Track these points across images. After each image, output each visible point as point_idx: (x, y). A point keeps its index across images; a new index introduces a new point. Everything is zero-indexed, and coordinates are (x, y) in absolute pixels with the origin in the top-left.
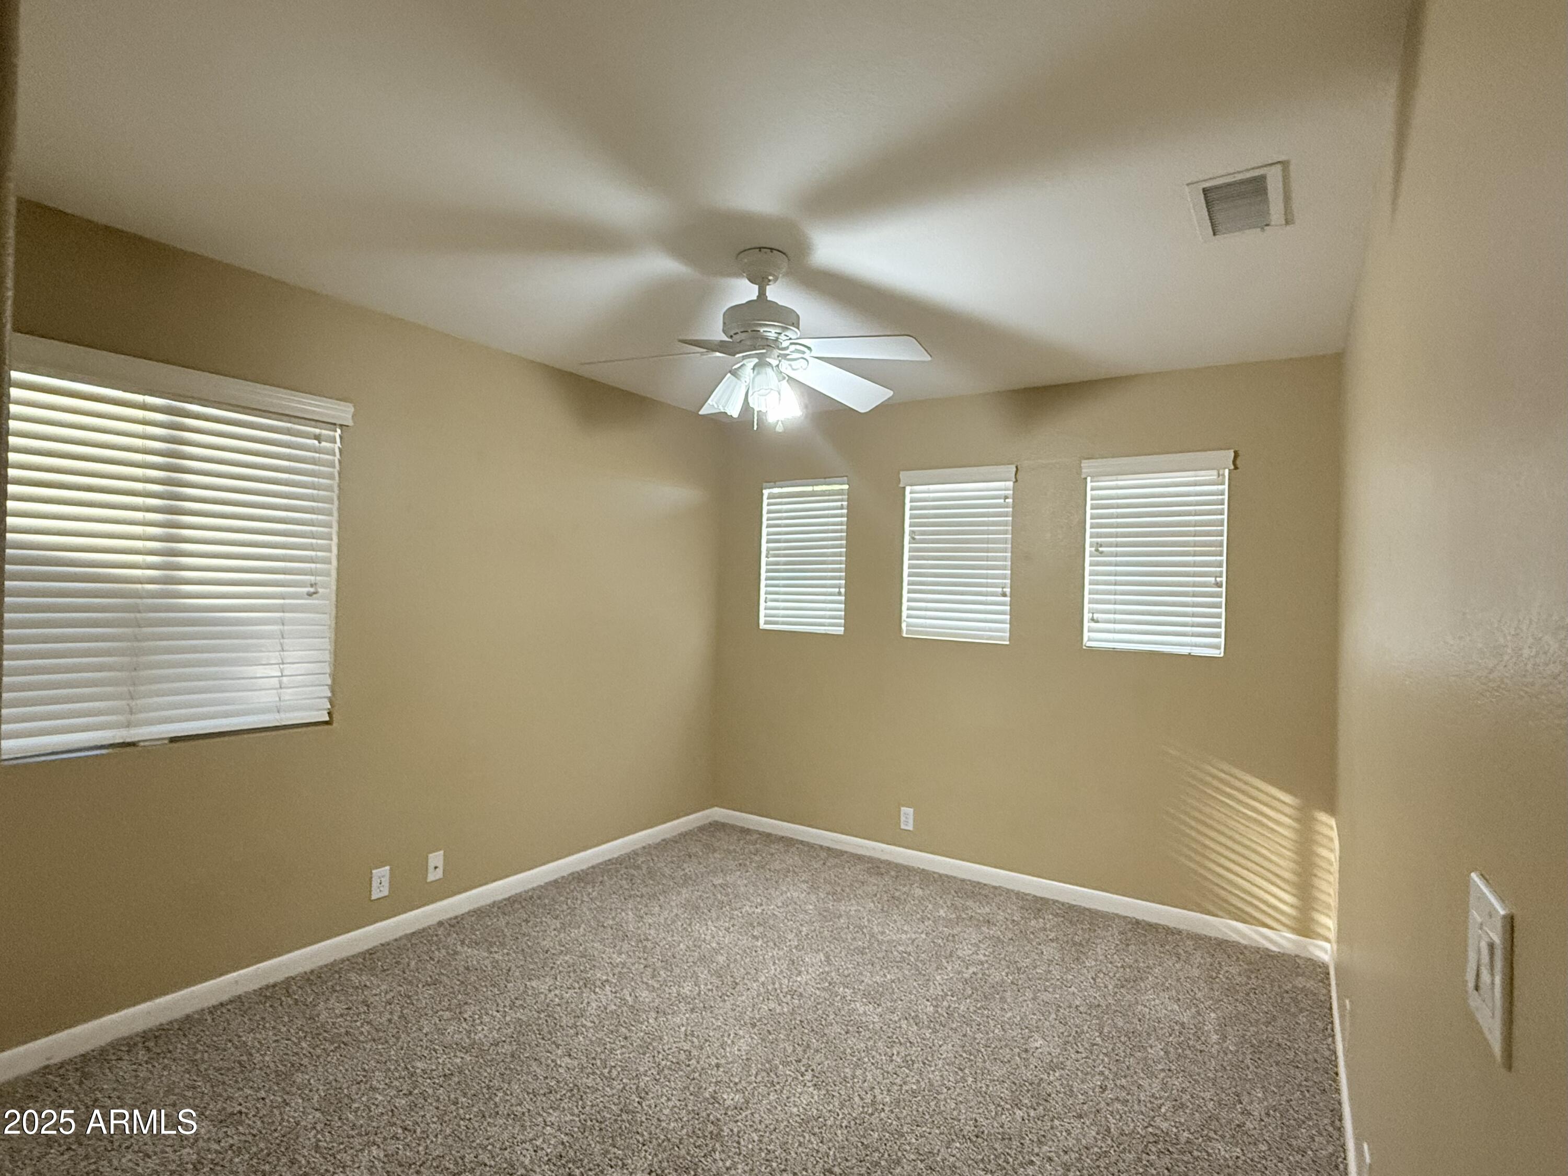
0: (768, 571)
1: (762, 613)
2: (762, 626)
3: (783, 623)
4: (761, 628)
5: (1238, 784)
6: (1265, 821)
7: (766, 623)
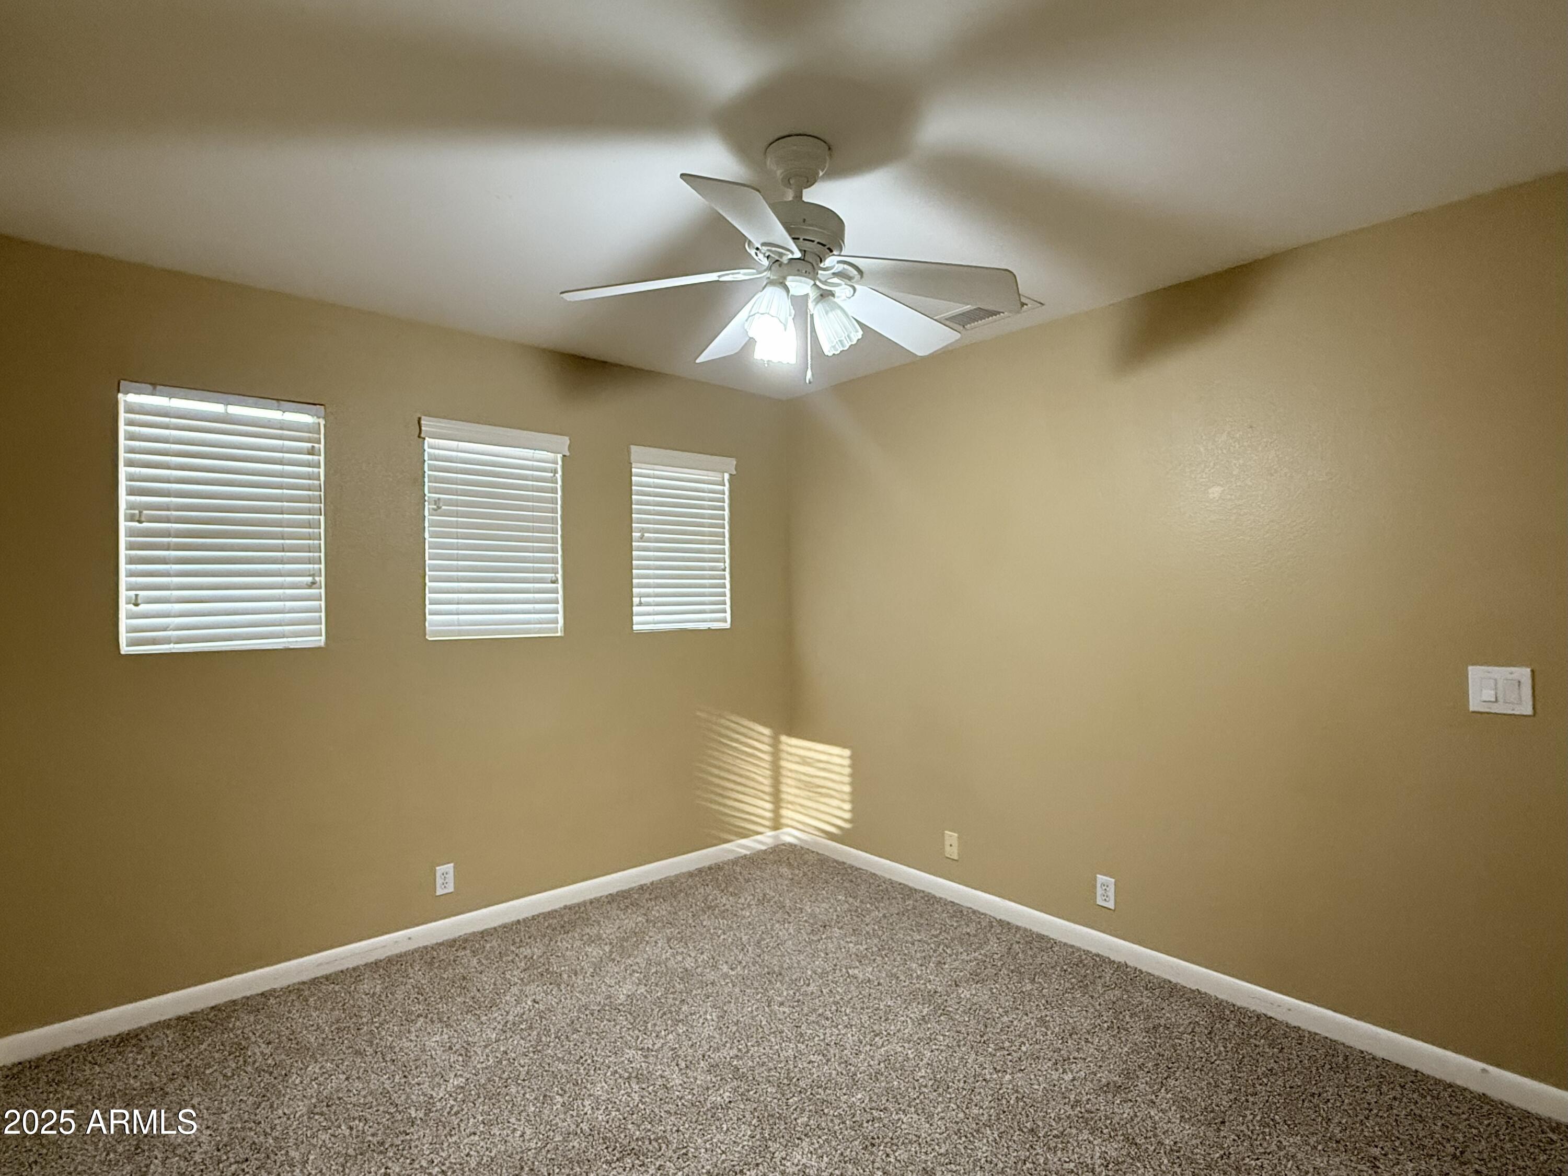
0: (131, 547)
1: (123, 623)
2: (124, 649)
3: (180, 641)
4: (123, 652)
5: (742, 730)
6: (756, 753)
7: (131, 643)
